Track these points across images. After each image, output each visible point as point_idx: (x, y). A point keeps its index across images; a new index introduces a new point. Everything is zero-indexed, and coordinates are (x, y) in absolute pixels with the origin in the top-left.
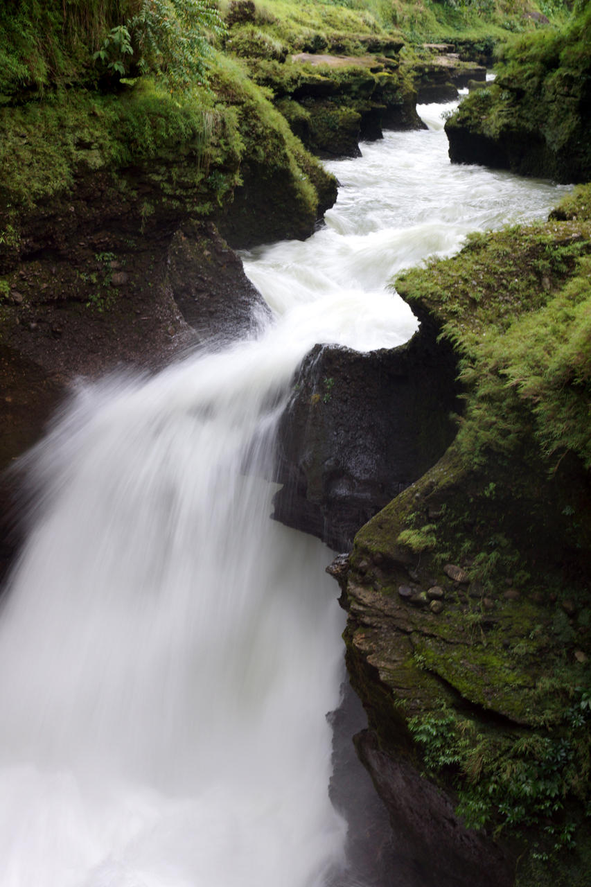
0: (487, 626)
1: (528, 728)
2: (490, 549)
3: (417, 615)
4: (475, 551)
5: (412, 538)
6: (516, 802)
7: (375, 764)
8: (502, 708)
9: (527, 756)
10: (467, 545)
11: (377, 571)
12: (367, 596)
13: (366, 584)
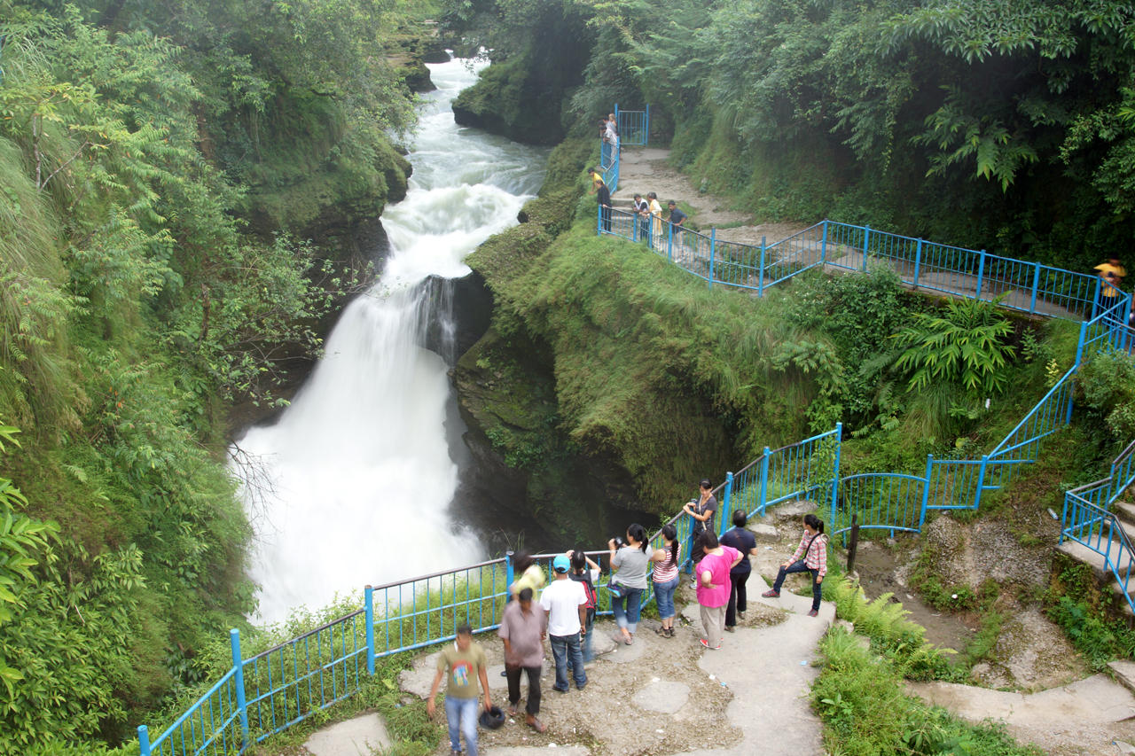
0: (511, 394)
1: (529, 430)
2: (510, 365)
3: (485, 392)
4: (504, 366)
5: (481, 363)
6: (526, 456)
7: (471, 445)
8: (520, 424)
9: (529, 440)
10: (502, 363)
11: (468, 376)
12: (465, 385)
13: (464, 380)
